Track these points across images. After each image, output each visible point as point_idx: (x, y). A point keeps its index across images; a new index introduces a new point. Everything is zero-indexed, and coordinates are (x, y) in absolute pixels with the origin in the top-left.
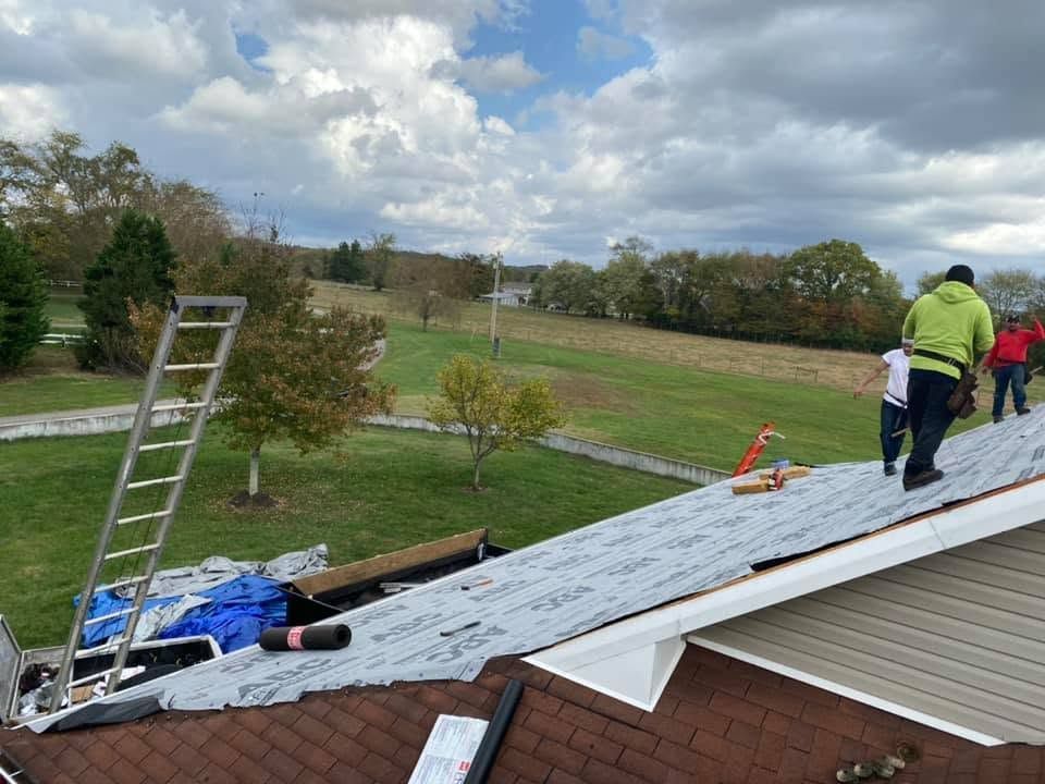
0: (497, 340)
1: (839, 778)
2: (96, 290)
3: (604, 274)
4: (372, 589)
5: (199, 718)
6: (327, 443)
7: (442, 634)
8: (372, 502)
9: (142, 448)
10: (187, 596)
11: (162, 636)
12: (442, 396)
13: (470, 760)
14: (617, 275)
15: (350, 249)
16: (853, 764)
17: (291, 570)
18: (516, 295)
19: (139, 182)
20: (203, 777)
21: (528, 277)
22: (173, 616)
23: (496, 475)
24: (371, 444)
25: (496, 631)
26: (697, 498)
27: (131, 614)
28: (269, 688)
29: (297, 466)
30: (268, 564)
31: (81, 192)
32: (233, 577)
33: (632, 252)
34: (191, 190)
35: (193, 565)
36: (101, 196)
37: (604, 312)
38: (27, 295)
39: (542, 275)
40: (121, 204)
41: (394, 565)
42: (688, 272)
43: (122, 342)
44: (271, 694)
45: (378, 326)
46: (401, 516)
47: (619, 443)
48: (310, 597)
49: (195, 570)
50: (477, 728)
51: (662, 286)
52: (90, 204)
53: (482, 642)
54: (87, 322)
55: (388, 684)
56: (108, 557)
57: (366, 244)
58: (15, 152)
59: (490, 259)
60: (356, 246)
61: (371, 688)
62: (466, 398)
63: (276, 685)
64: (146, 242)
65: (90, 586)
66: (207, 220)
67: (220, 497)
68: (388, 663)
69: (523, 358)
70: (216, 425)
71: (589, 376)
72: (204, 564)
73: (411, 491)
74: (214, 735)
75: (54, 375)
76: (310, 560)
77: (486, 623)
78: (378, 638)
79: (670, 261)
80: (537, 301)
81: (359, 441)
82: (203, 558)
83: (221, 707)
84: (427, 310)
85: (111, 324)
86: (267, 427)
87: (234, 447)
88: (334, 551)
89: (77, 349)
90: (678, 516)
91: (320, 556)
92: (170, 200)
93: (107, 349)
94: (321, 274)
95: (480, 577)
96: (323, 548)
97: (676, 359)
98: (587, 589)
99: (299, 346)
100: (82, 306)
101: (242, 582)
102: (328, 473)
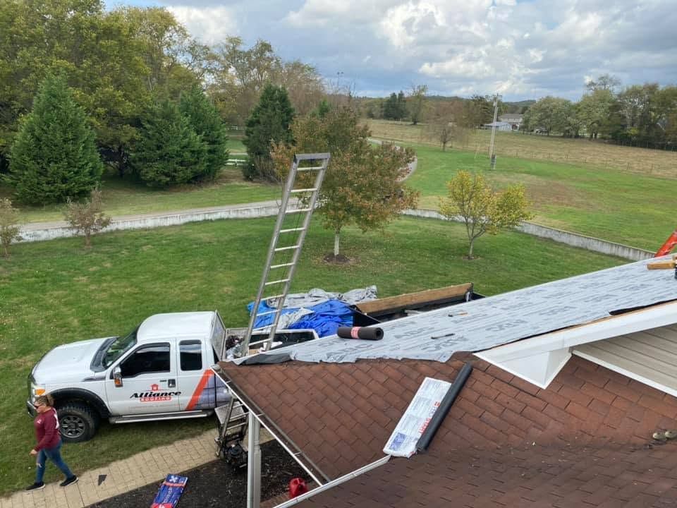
0: (493, 157)
1: (654, 436)
2: (252, 133)
3: (578, 105)
4: (401, 312)
5: (308, 365)
6: (378, 226)
7: (433, 338)
8: (404, 263)
9: (282, 231)
10: (302, 309)
11: (290, 328)
12: (450, 197)
13: (440, 401)
14: (588, 106)
15: (397, 97)
16: (666, 430)
17: (356, 299)
18: (510, 123)
19: (273, 63)
20: (310, 392)
21: (520, 110)
22: (295, 318)
23: (484, 249)
24: (405, 227)
25: (463, 339)
26: (620, 271)
27: (276, 313)
28: (340, 355)
29: (361, 239)
30: (345, 294)
31: (242, 72)
32: (325, 300)
33: (603, 87)
34: (302, 66)
35: (305, 292)
36: (252, 74)
37: (577, 133)
38: (217, 138)
39: (531, 107)
40: (263, 79)
41: (413, 301)
42: (649, 100)
43: (266, 164)
44: (342, 358)
45: (409, 154)
46: (420, 272)
47: (576, 231)
48: (366, 314)
49: (306, 295)
50: (445, 386)
51: (626, 113)
52: (248, 80)
53: (452, 344)
54: (248, 152)
55: (400, 359)
56: (266, 284)
57: (408, 93)
58: (208, 52)
59: (492, 98)
60: (401, 95)
61: (390, 360)
62: (465, 199)
63: (344, 354)
64: (278, 102)
65: (258, 298)
66: (312, 84)
67: (318, 256)
68: (401, 349)
69: (510, 169)
70: (316, 215)
71: (560, 182)
72: (310, 293)
73: (428, 257)
74: (315, 374)
75: (232, 184)
76: (367, 294)
77: (458, 335)
78: (398, 337)
79: (635, 92)
80: (526, 128)
81: (397, 225)
82: (310, 288)
83: (318, 362)
84: (446, 136)
85: (260, 154)
86: (344, 217)
87: (327, 227)
88: (381, 289)
89: (243, 168)
90: (600, 282)
91: (373, 292)
92: (290, 74)
93: (258, 168)
94: (379, 114)
95: (462, 311)
96: (374, 288)
97: (632, 168)
98: (522, 322)
99: (362, 168)
100: (245, 142)
101: (330, 303)
102: (378, 244)
